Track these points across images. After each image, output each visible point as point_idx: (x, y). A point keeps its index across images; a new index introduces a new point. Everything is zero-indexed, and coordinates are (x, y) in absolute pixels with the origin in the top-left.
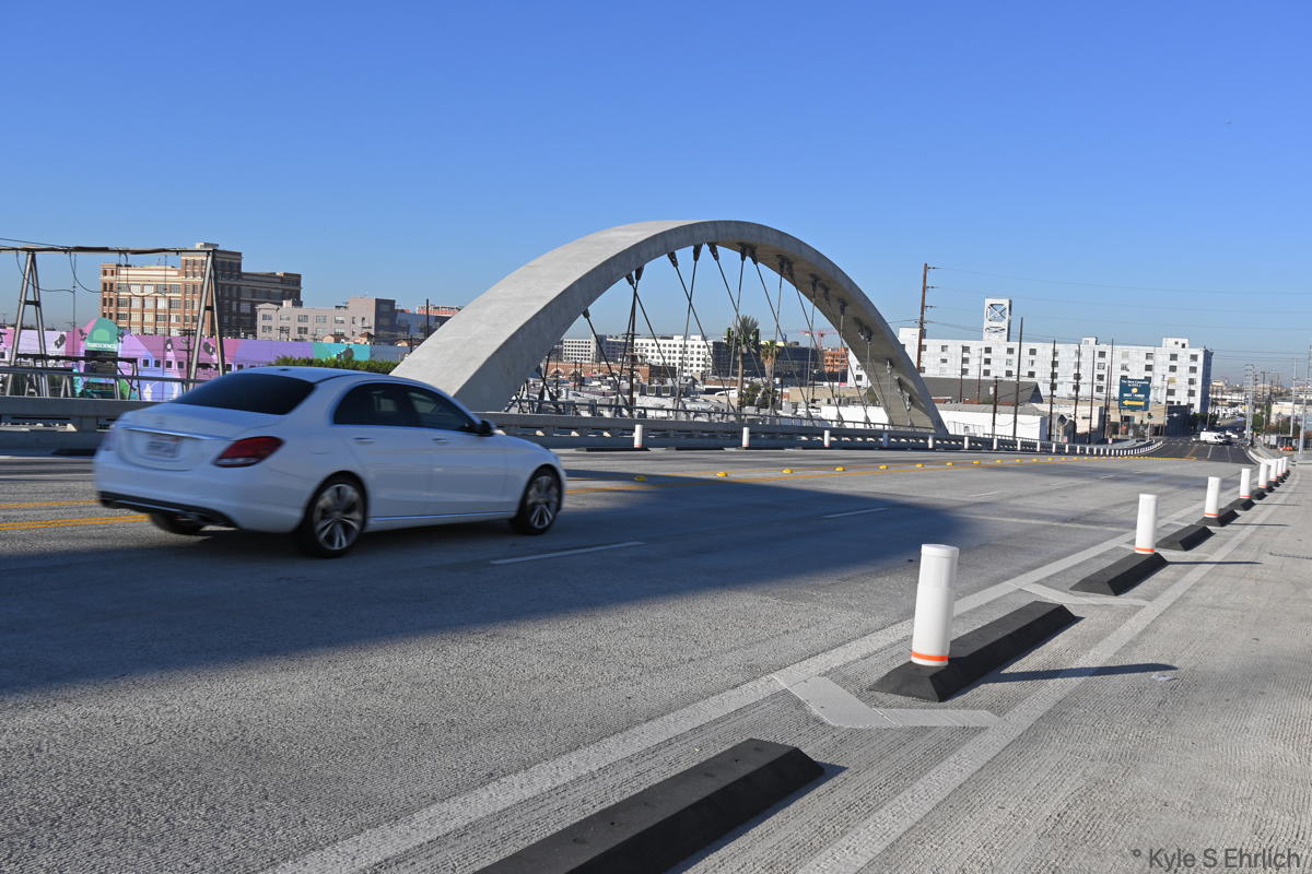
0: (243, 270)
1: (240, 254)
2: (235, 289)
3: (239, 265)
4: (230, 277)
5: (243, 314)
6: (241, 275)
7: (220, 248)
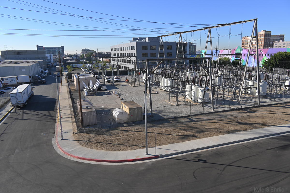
0: (271, 35)
1: (271, 32)
2: (269, 39)
3: (270, 34)
4: (268, 36)
5: (271, 44)
6: (270, 36)
7: (266, 31)
